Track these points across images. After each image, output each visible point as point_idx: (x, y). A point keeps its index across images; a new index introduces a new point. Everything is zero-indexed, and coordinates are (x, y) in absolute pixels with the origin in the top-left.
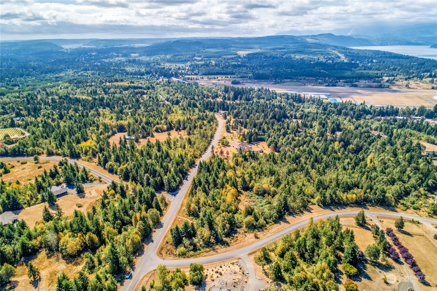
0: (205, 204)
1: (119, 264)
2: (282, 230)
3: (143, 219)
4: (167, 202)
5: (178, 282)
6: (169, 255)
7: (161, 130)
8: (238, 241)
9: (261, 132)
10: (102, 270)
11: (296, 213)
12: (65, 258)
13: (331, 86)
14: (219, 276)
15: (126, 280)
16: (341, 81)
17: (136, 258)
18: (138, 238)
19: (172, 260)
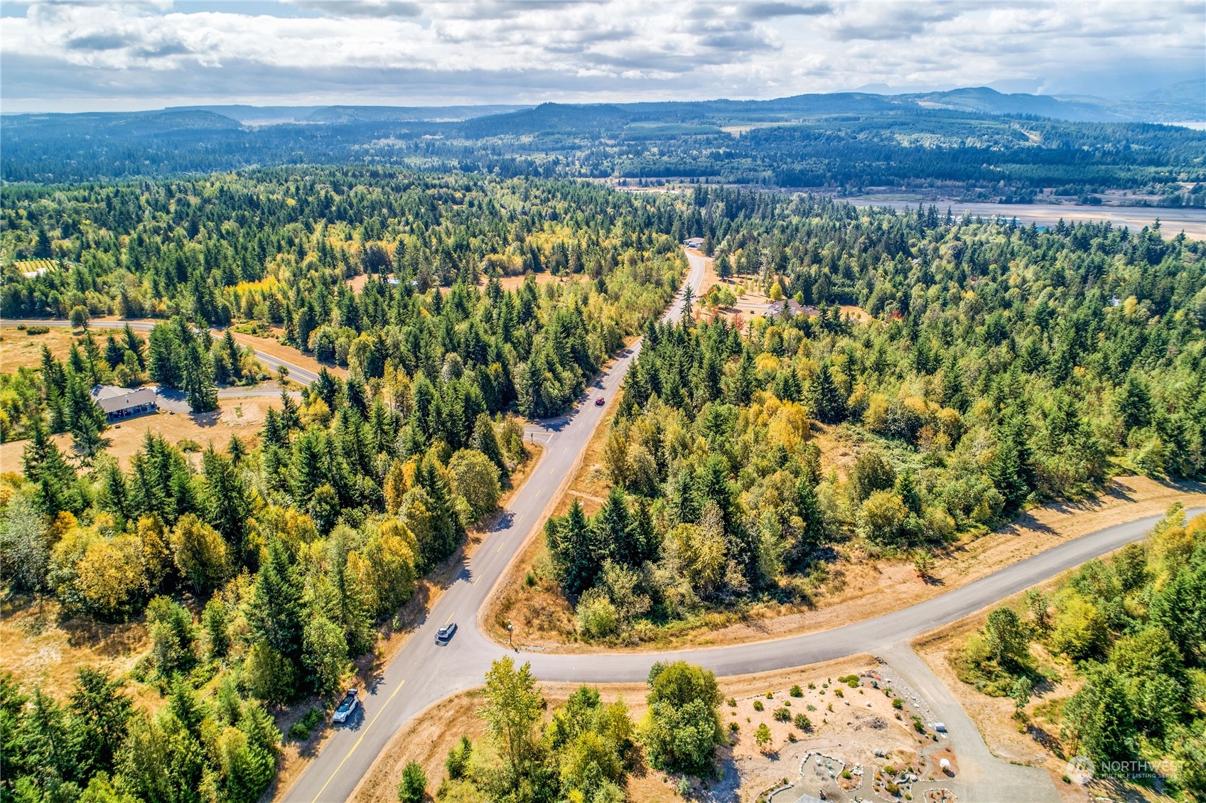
0: (685, 446)
1: (300, 651)
2: (1033, 557)
3: (427, 479)
4: (529, 448)
5: (593, 754)
6: (537, 634)
7: (504, 268)
8: (849, 591)
9: (838, 279)
10: (227, 677)
11: (1070, 500)
12: (74, 621)
13: (1017, 202)
14: (799, 734)
15: (330, 733)
16: (1045, 190)
17: (387, 637)
18: (402, 552)
19: (556, 651)
